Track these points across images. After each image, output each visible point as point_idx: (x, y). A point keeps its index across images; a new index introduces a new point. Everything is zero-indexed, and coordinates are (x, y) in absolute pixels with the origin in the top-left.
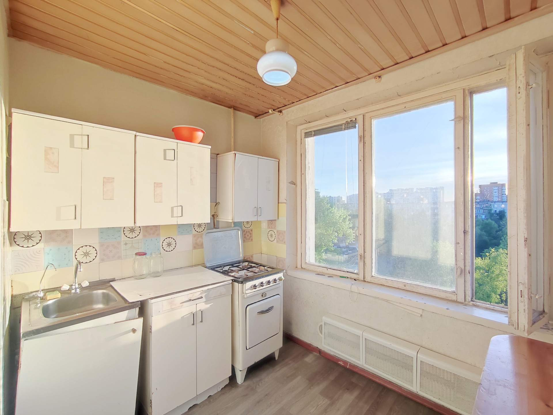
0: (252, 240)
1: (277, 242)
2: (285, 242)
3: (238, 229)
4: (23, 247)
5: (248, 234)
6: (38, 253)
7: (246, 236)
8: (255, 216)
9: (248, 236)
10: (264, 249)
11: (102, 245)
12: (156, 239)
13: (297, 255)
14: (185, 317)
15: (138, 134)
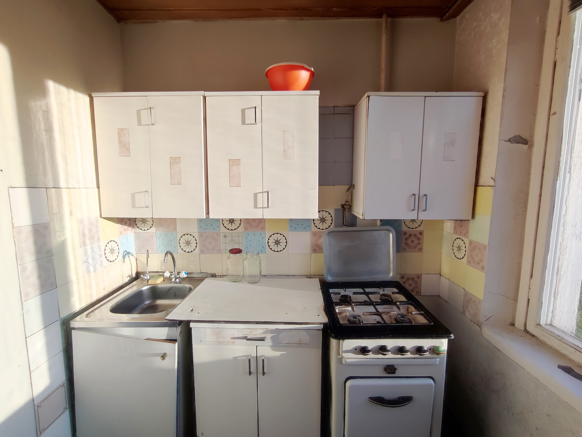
0: (421, 250)
1: (469, 262)
2: (483, 268)
3: (387, 230)
4: (141, 229)
5: (413, 238)
6: (152, 237)
7: (409, 241)
8: (413, 210)
9: (413, 242)
10: (445, 269)
11: (201, 235)
12: (261, 234)
13: (516, 300)
14: (238, 358)
15: (207, 94)
